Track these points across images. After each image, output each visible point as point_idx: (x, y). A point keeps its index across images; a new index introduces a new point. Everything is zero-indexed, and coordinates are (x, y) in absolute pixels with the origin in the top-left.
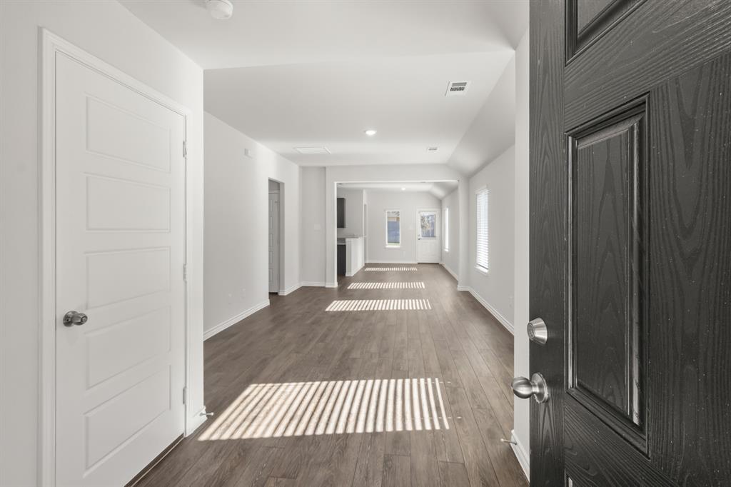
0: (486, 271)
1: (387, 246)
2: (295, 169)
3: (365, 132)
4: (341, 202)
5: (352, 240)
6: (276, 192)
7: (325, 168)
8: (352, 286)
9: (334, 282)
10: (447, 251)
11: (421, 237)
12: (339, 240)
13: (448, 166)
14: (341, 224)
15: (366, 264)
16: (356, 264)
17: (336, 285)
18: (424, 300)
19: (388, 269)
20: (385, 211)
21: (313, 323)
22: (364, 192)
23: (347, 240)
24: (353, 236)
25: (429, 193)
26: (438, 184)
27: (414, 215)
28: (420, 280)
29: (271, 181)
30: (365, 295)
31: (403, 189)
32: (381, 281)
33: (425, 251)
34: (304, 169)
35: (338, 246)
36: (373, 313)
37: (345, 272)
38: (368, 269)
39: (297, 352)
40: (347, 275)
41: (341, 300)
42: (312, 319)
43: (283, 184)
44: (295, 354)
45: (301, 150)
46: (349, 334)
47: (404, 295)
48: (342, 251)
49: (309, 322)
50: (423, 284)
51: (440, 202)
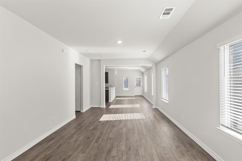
0: (167, 102)
1: (124, 90)
2: (88, 60)
3: (117, 42)
4: (107, 74)
5: (111, 88)
6: (80, 69)
7: (100, 60)
8: (112, 107)
9: (104, 105)
10: (146, 91)
11: (136, 86)
12: (106, 88)
13: (149, 60)
14: (107, 81)
15: (116, 96)
16: (112, 97)
17: (105, 106)
18: (141, 113)
19: (124, 98)
20: (123, 77)
21: (93, 129)
22: (115, 70)
23: (109, 88)
24: (111, 86)
25: (139, 71)
26: (143, 67)
27: (134, 78)
28: (137, 103)
29: (76, 65)
30: (116, 111)
31: (130, 69)
32: (122, 104)
33: (138, 91)
34: (92, 61)
35: (106, 90)
36: (120, 121)
37: (108, 100)
38: (117, 99)
39: (83, 153)
40: (109, 101)
41: (107, 114)
42: (93, 126)
43: (82, 66)
44: (82, 154)
45: (89, 51)
46: (110, 136)
47: (132, 111)
48: (107, 92)
49: (92, 128)
50: (138, 105)
51: (143, 73)
